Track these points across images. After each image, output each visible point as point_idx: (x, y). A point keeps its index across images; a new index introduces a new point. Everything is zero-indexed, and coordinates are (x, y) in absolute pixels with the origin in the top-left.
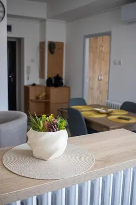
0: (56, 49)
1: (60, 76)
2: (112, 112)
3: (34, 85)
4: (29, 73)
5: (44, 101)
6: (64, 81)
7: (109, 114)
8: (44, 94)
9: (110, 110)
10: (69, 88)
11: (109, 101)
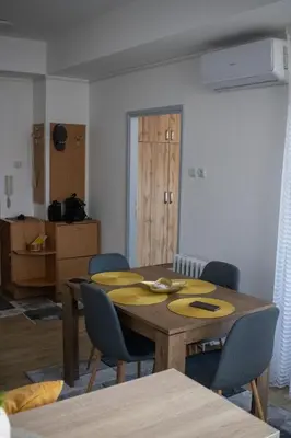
0: (68, 139)
1: (78, 197)
2: (181, 288)
3: (21, 218)
4: (11, 193)
5: (44, 253)
6: (86, 209)
7: (173, 294)
8: (43, 238)
9: (176, 283)
10: (98, 224)
11: (179, 256)
